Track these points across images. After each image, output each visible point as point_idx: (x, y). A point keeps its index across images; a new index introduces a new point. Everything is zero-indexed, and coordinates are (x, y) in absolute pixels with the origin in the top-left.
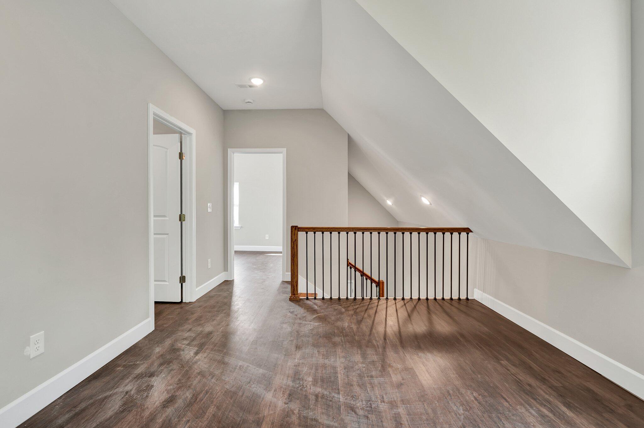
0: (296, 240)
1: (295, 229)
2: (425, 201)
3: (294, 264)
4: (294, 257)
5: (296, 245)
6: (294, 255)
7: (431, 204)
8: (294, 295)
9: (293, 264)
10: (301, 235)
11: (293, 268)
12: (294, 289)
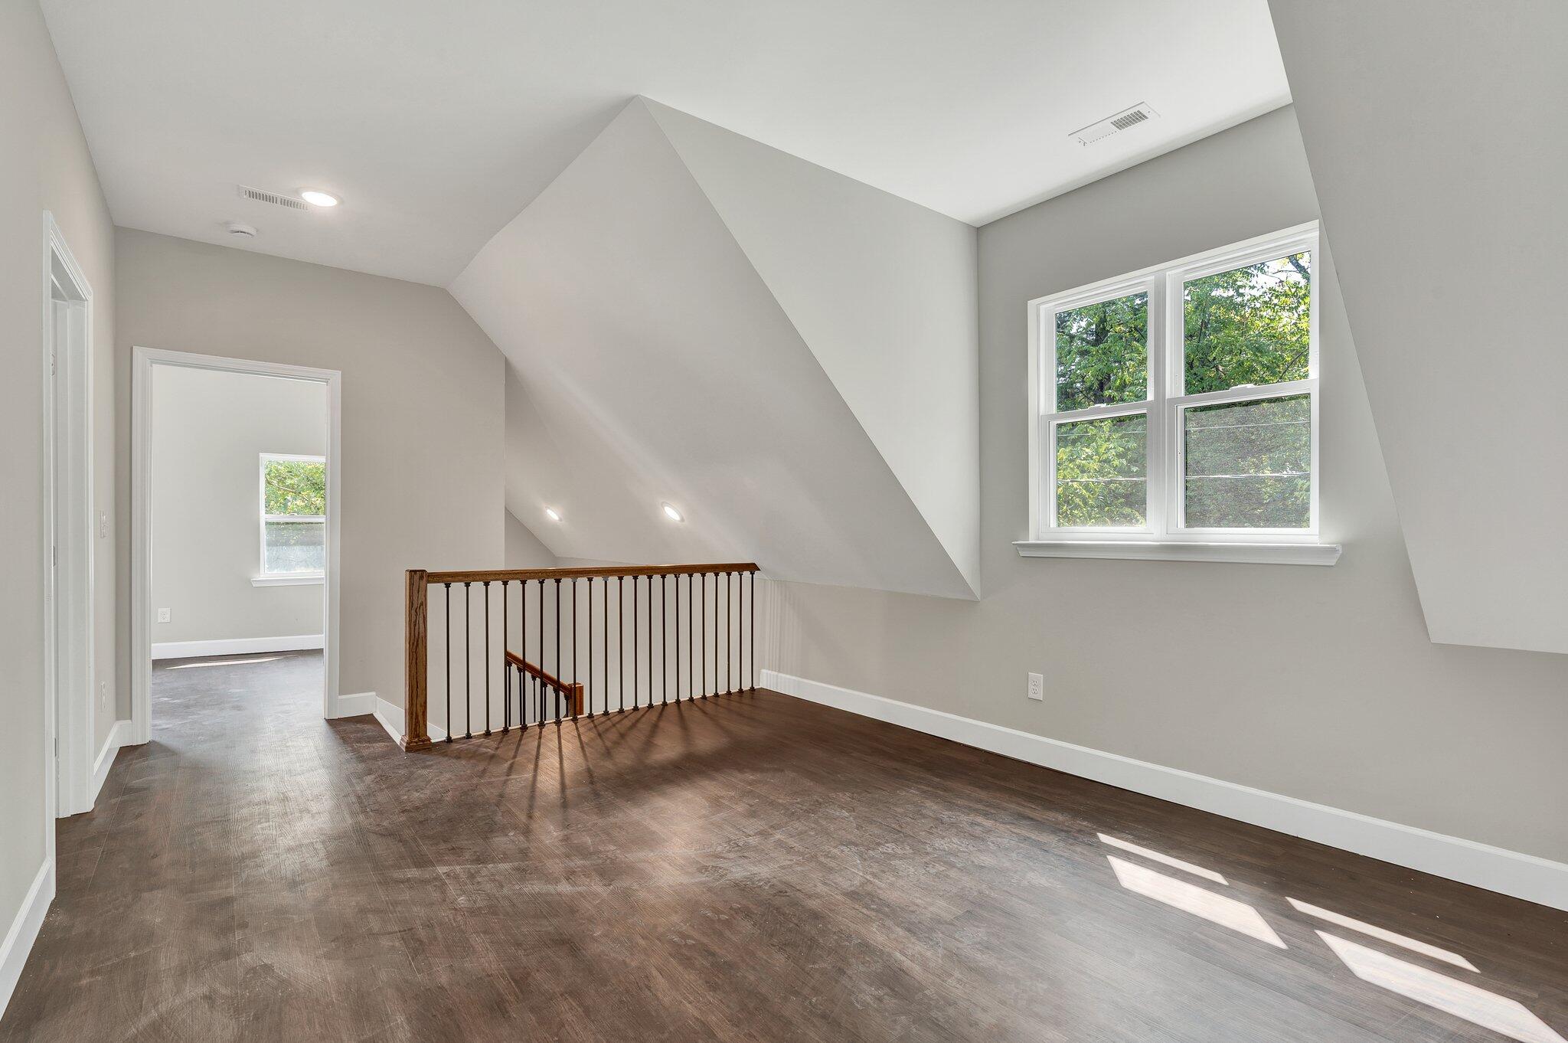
0: (423, 605)
1: (421, 578)
2: (671, 514)
3: (416, 663)
4: (417, 645)
5: (422, 615)
6: (418, 641)
7: (682, 520)
8: (418, 736)
9: (414, 661)
10: (435, 592)
11: (414, 671)
12: (417, 722)
